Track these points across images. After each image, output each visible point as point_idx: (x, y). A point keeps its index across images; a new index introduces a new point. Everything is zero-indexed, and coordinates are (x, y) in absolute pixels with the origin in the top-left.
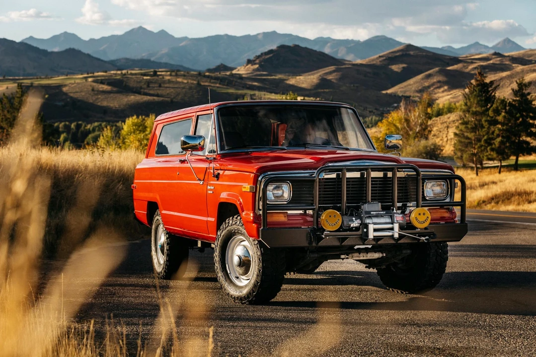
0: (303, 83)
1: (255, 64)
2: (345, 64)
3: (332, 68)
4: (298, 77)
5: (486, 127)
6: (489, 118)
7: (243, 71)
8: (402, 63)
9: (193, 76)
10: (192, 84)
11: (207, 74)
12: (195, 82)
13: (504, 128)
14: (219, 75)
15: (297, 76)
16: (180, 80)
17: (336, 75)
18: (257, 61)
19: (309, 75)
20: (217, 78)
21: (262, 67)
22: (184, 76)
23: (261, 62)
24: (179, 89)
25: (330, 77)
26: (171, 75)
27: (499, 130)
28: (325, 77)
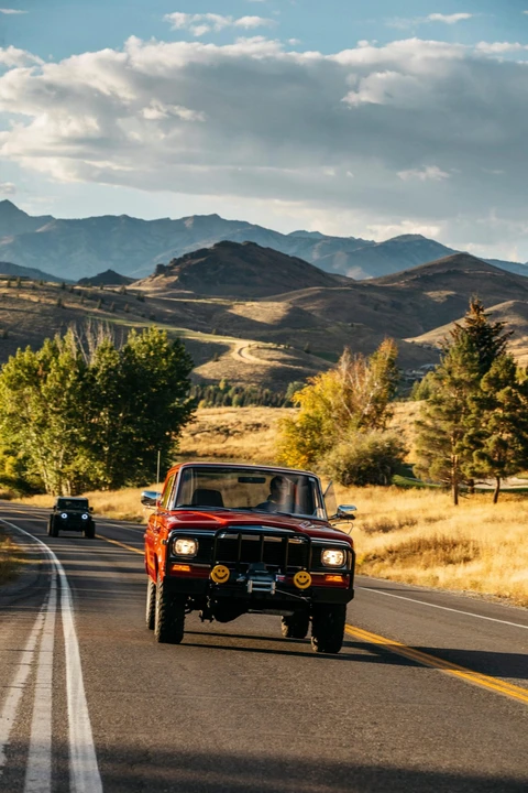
0: (257, 315)
1: (172, 274)
2: (340, 284)
3: (316, 289)
4: (248, 304)
5: (473, 411)
6: (479, 395)
7: (147, 286)
8: (447, 287)
9: (50, 290)
10: (48, 304)
11: (78, 287)
12: (53, 302)
13: (507, 414)
14: (100, 292)
15: (247, 301)
16: (25, 296)
17: (322, 303)
18: (176, 270)
19: (271, 300)
20: (94, 297)
21: (184, 281)
22: (34, 288)
23: (182, 270)
24: (22, 314)
25: (309, 307)
26: (9, 286)
27: (497, 418)
28: (301, 306)
